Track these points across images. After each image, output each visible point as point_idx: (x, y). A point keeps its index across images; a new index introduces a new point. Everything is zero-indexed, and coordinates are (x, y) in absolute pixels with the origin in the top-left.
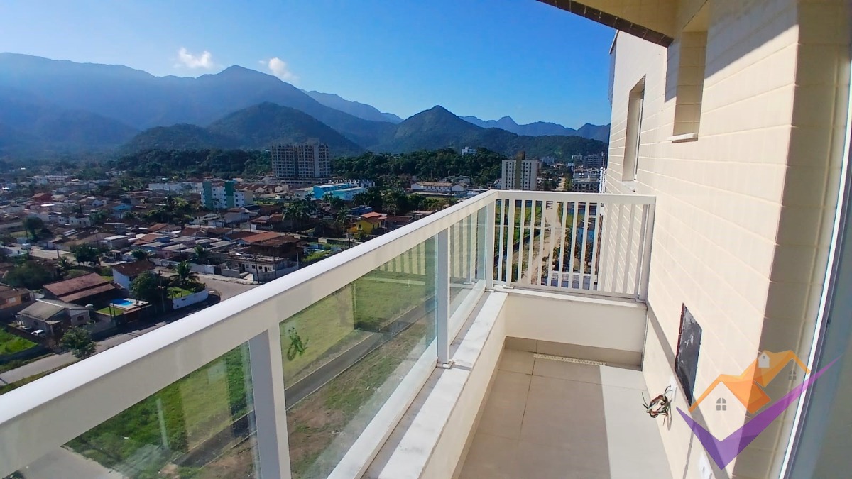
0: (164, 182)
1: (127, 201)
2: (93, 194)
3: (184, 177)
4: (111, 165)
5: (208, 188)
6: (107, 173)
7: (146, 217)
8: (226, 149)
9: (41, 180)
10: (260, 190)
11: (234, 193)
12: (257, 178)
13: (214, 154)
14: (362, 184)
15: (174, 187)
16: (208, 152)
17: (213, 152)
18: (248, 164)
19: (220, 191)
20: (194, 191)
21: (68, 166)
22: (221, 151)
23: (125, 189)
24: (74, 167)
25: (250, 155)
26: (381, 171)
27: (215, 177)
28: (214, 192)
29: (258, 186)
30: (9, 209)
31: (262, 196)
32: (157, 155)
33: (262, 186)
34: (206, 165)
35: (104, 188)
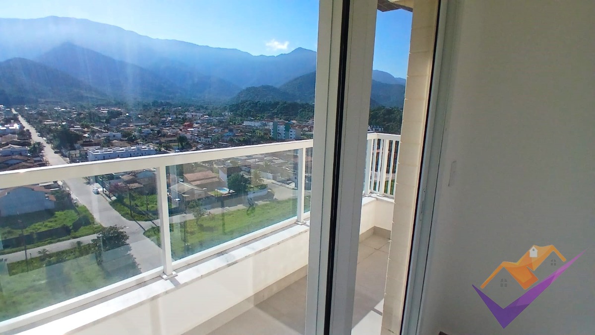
0: (252, 120)
1: (231, 130)
2: (214, 125)
3: (263, 118)
4: (225, 109)
5: (275, 126)
6: (223, 113)
7: (240, 141)
8: (289, 102)
9: (189, 115)
10: (306, 129)
11: (290, 130)
12: (305, 121)
13: (282, 105)
14: (374, 129)
15: (257, 124)
16: (277, 103)
17: (281, 103)
18: (301, 112)
19: (282, 128)
20: (267, 127)
21: (203, 107)
22: (285, 103)
23: (231, 123)
24: (206, 108)
25: (302, 106)
26: (390, 120)
27: (281, 119)
28: (278, 129)
29: (305, 126)
30: (171, 130)
31: (306, 133)
32: (250, 104)
33: (307, 126)
34: (276, 111)
35: (221, 122)
